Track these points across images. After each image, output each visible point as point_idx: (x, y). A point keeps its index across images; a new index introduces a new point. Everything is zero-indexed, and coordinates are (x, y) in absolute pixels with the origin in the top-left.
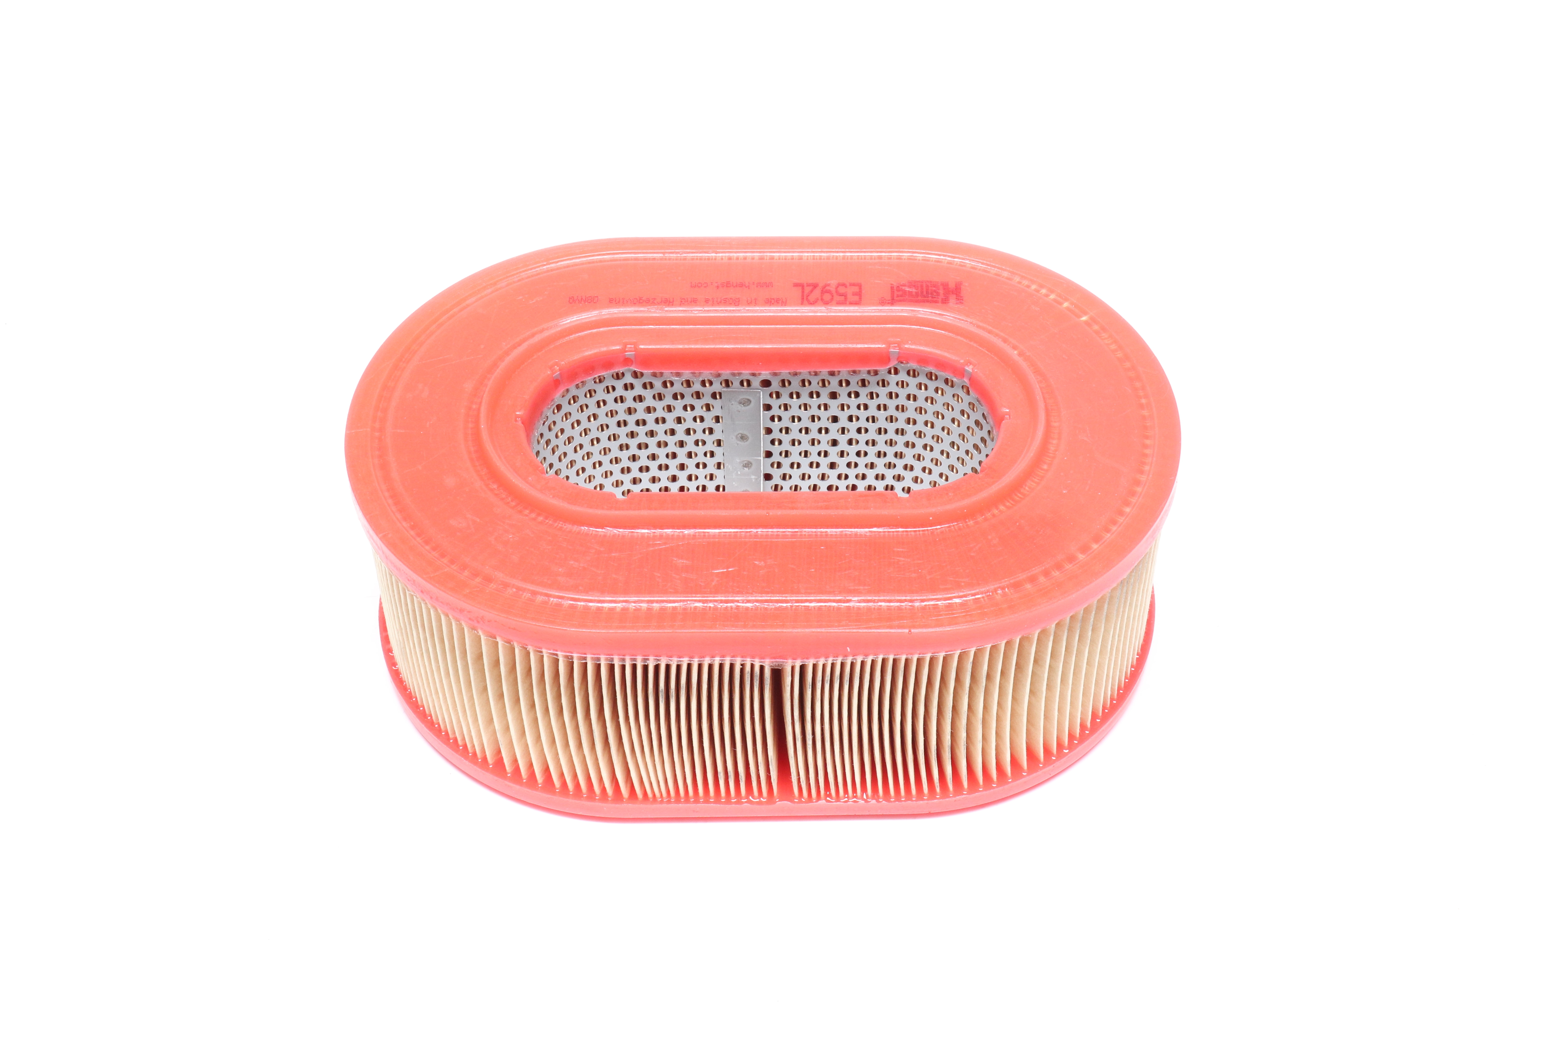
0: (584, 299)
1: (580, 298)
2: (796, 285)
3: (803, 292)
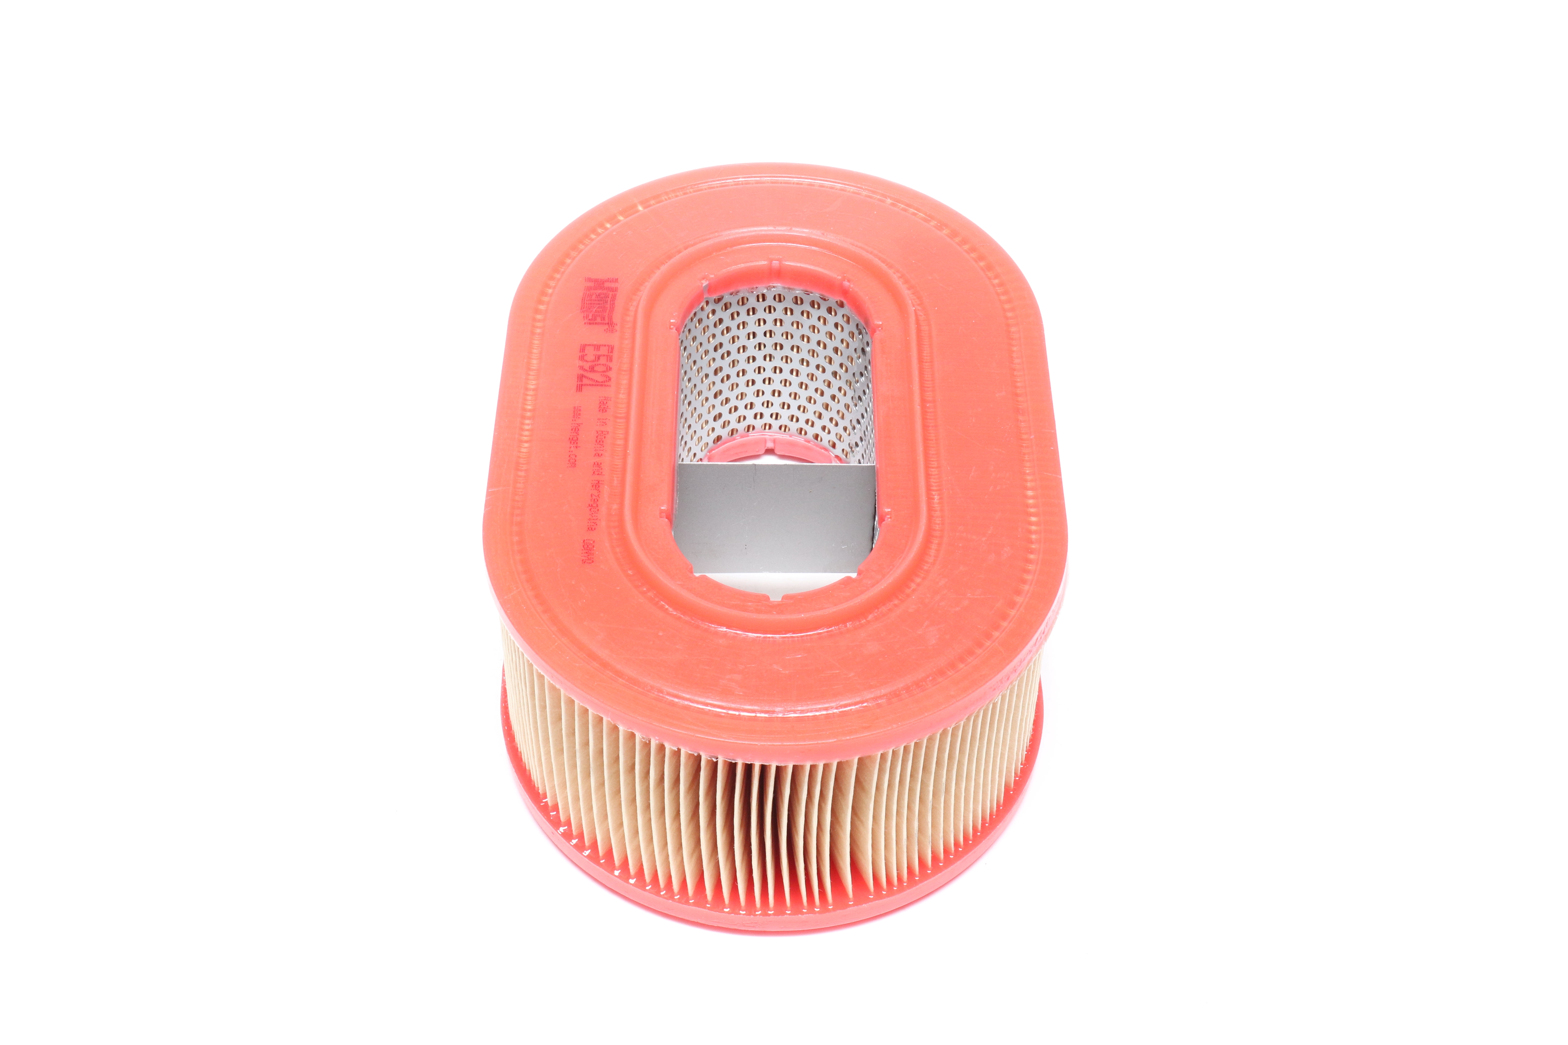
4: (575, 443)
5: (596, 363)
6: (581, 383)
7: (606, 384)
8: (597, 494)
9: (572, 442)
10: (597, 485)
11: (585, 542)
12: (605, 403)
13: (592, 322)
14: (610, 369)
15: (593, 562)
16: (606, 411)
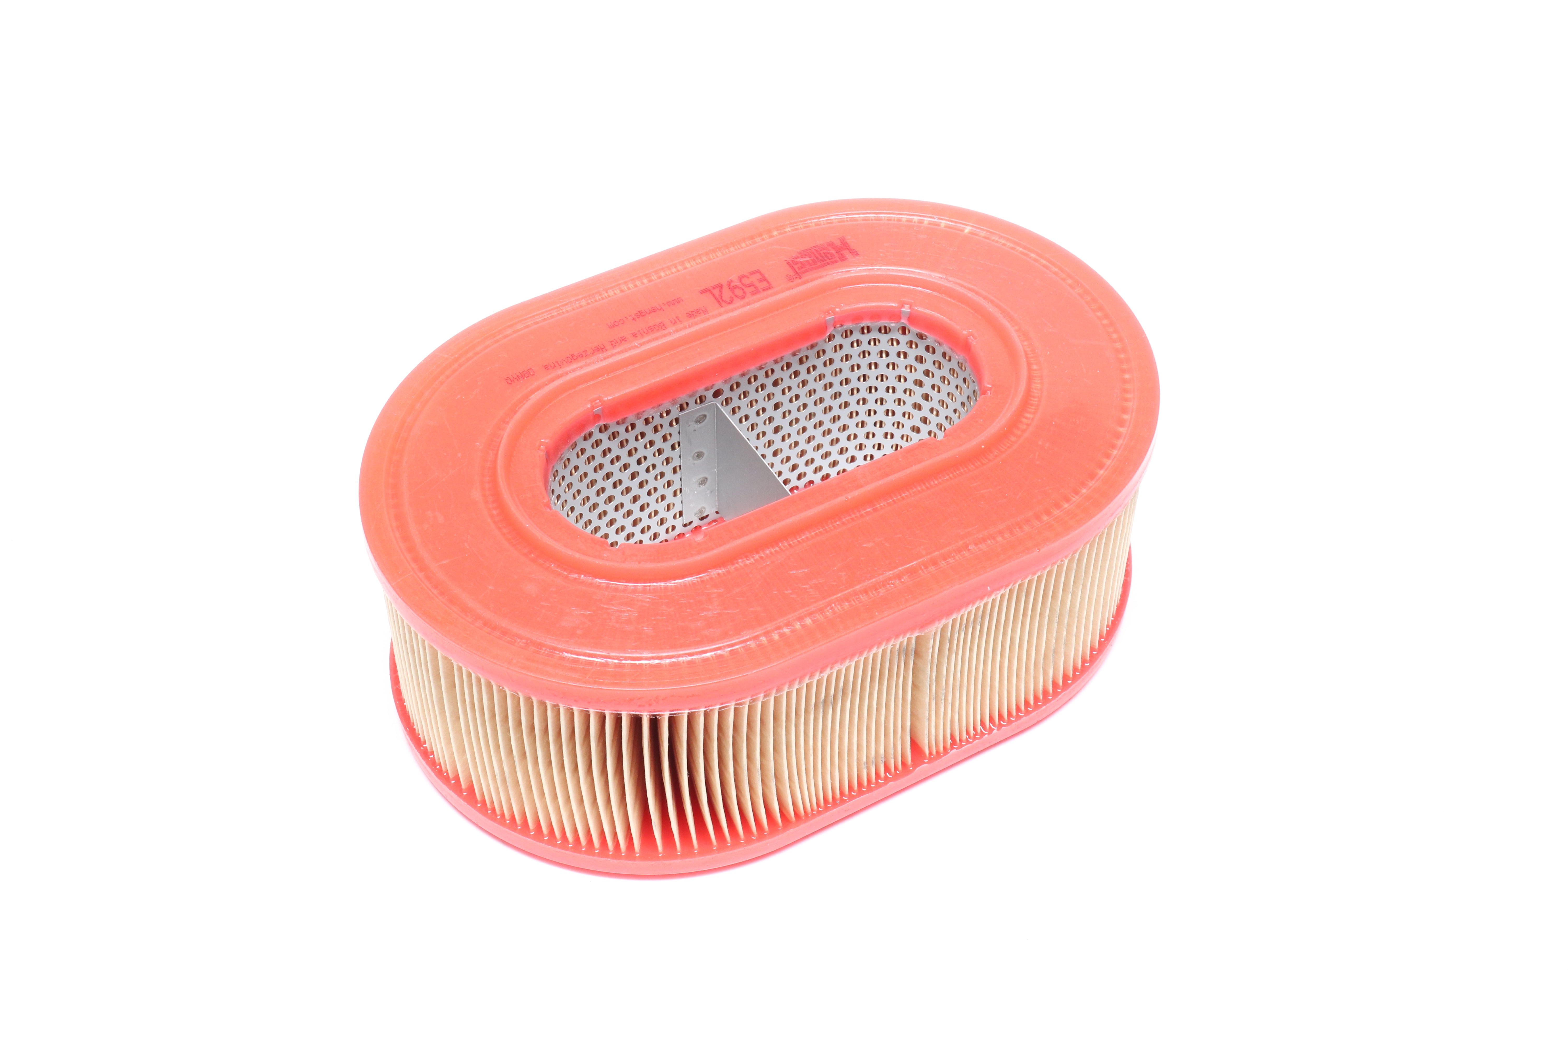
0: (520, 375)
1: (515, 376)
2: (703, 292)
3: (714, 295)
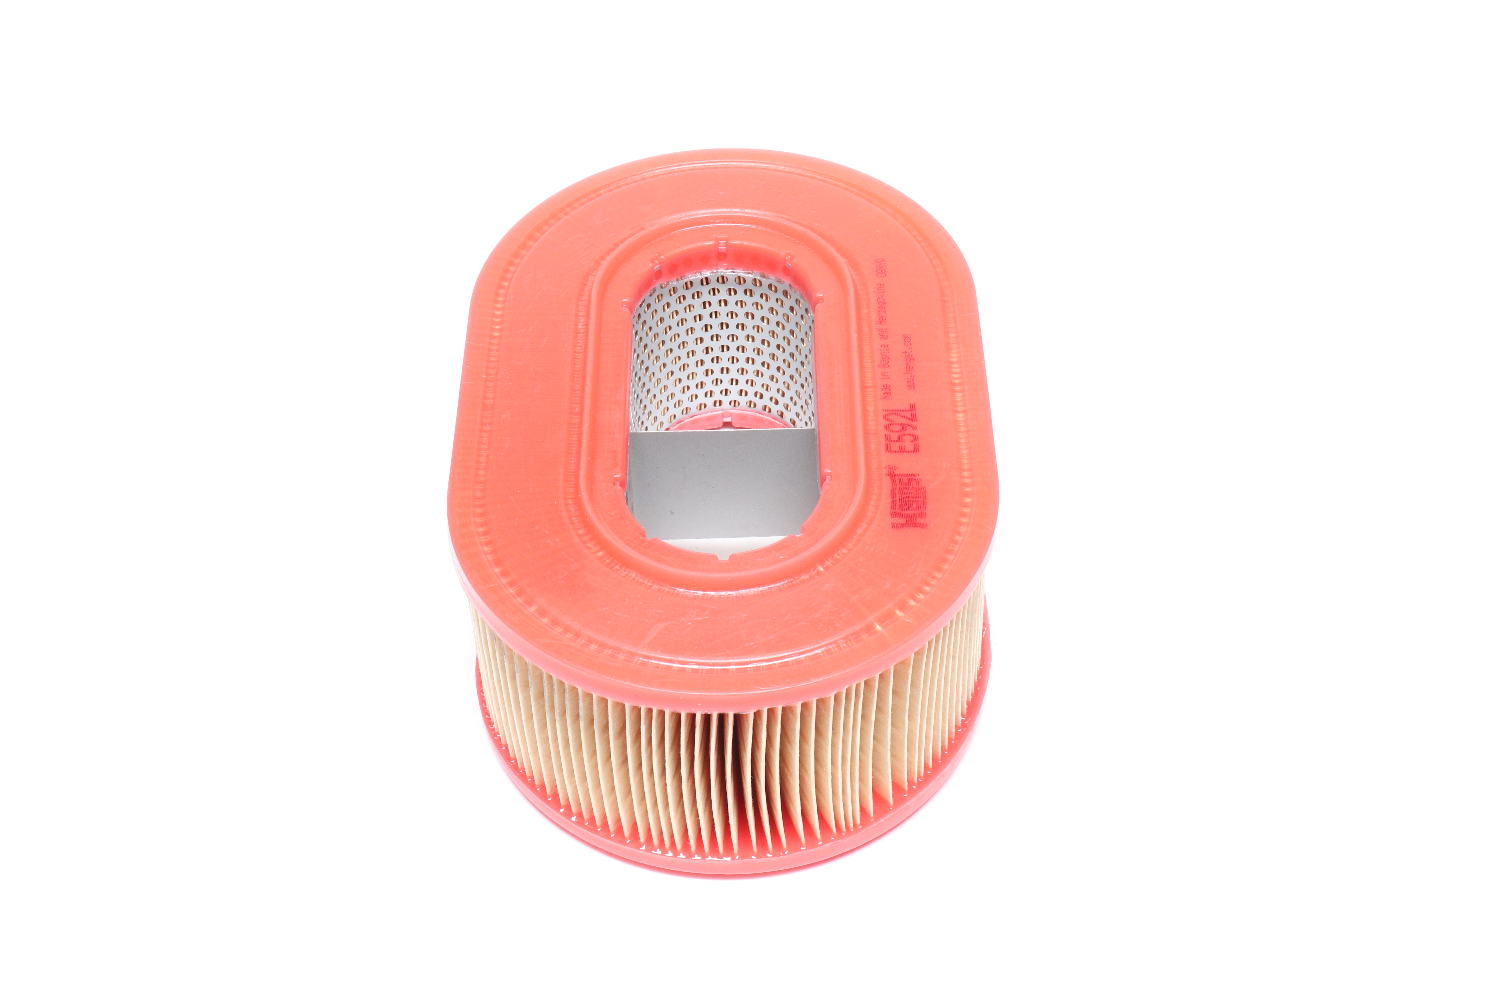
4: (907, 356)
5: (900, 433)
6: (912, 412)
7: (888, 413)
8: (881, 312)
9: (910, 357)
10: (882, 320)
11: (884, 275)
12: (886, 394)
13: (912, 478)
14: (885, 427)
15: (876, 260)
16: (884, 386)
